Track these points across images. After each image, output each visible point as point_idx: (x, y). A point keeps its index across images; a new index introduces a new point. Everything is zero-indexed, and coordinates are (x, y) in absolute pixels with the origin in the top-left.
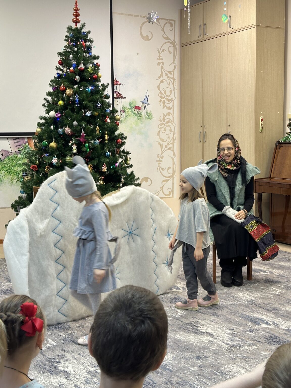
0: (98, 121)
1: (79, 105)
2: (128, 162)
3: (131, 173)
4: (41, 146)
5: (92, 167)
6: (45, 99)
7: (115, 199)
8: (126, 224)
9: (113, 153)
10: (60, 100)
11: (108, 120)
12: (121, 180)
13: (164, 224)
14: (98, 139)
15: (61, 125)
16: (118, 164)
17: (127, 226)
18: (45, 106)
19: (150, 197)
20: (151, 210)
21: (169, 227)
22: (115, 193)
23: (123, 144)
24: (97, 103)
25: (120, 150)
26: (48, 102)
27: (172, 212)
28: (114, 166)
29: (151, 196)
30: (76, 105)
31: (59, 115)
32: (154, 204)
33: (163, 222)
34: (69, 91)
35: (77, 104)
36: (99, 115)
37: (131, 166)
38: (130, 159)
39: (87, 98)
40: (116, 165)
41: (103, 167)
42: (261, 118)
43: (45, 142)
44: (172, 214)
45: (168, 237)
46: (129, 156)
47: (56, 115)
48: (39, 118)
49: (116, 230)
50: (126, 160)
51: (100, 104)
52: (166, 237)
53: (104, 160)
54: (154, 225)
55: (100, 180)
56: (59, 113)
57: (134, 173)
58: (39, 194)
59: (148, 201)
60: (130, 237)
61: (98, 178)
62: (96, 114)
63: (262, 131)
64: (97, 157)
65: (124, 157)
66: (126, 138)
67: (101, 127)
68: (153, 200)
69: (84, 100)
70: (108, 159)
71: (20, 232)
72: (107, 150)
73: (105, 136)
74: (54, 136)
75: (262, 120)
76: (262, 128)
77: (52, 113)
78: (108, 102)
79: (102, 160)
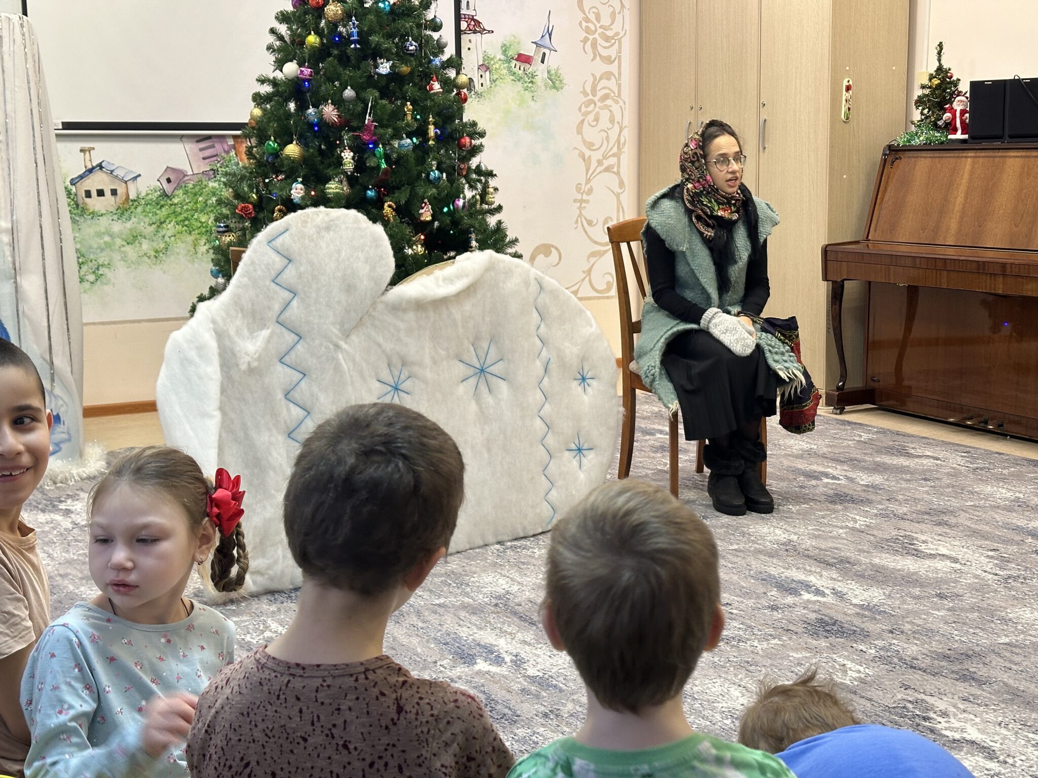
0: (410, 89)
1: (358, 46)
2: (489, 198)
3: (497, 224)
4: (264, 153)
5: (393, 208)
6: (273, 31)
7: (441, 283)
8: (472, 349)
9: (452, 172)
10: (310, 34)
11: (437, 87)
12: (470, 242)
13: (571, 351)
14: (410, 136)
15: (314, 100)
16: (460, 203)
17: (473, 353)
18: (274, 51)
19: (533, 282)
20: (535, 315)
21: (583, 359)
22: (441, 269)
23: (475, 151)
24: (408, 40)
25: (469, 168)
26: (281, 38)
27: (593, 321)
28: (452, 207)
29: (536, 279)
30: (353, 46)
31: (307, 71)
32: (544, 299)
33: (567, 344)
34: (334, 8)
35: (355, 42)
36: (411, 73)
37: (499, 209)
38: (496, 189)
39: (382, 27)
40: (457, 205)
41: (423, 208)
42: (845, 83)
43: (272, 144)
44: (591, 326)
45: (582, 384)
46: (492, 183)
47: (299, 72)
48: (257, 80)
49: (445, 363)
50: (484, 194)
51: (414, 43)
52: (576, 383)
53: (425, 192)
54: (544, 353)
55: (415, 243)
56: (308, 67)
57: (503, 225)
58: (245, 265)
59: (527, 289)
60: (480, 380)
61: (408, 237)
62: (405, 69)
63: (848, 118)
64: (408, 184)
65: (479, 186)
66: (482, 135)
67: (418, 105)
68: (541, 287)
69: (371, 32)
70: (437, 188)
71: (197, 359)
72: (432, 165)
73: (428, 129)
74: (296, 127)
75: (848, 88)
76: (849, 109)
77: (291, 68)
78: (437, 41)
79: (420, 190)
